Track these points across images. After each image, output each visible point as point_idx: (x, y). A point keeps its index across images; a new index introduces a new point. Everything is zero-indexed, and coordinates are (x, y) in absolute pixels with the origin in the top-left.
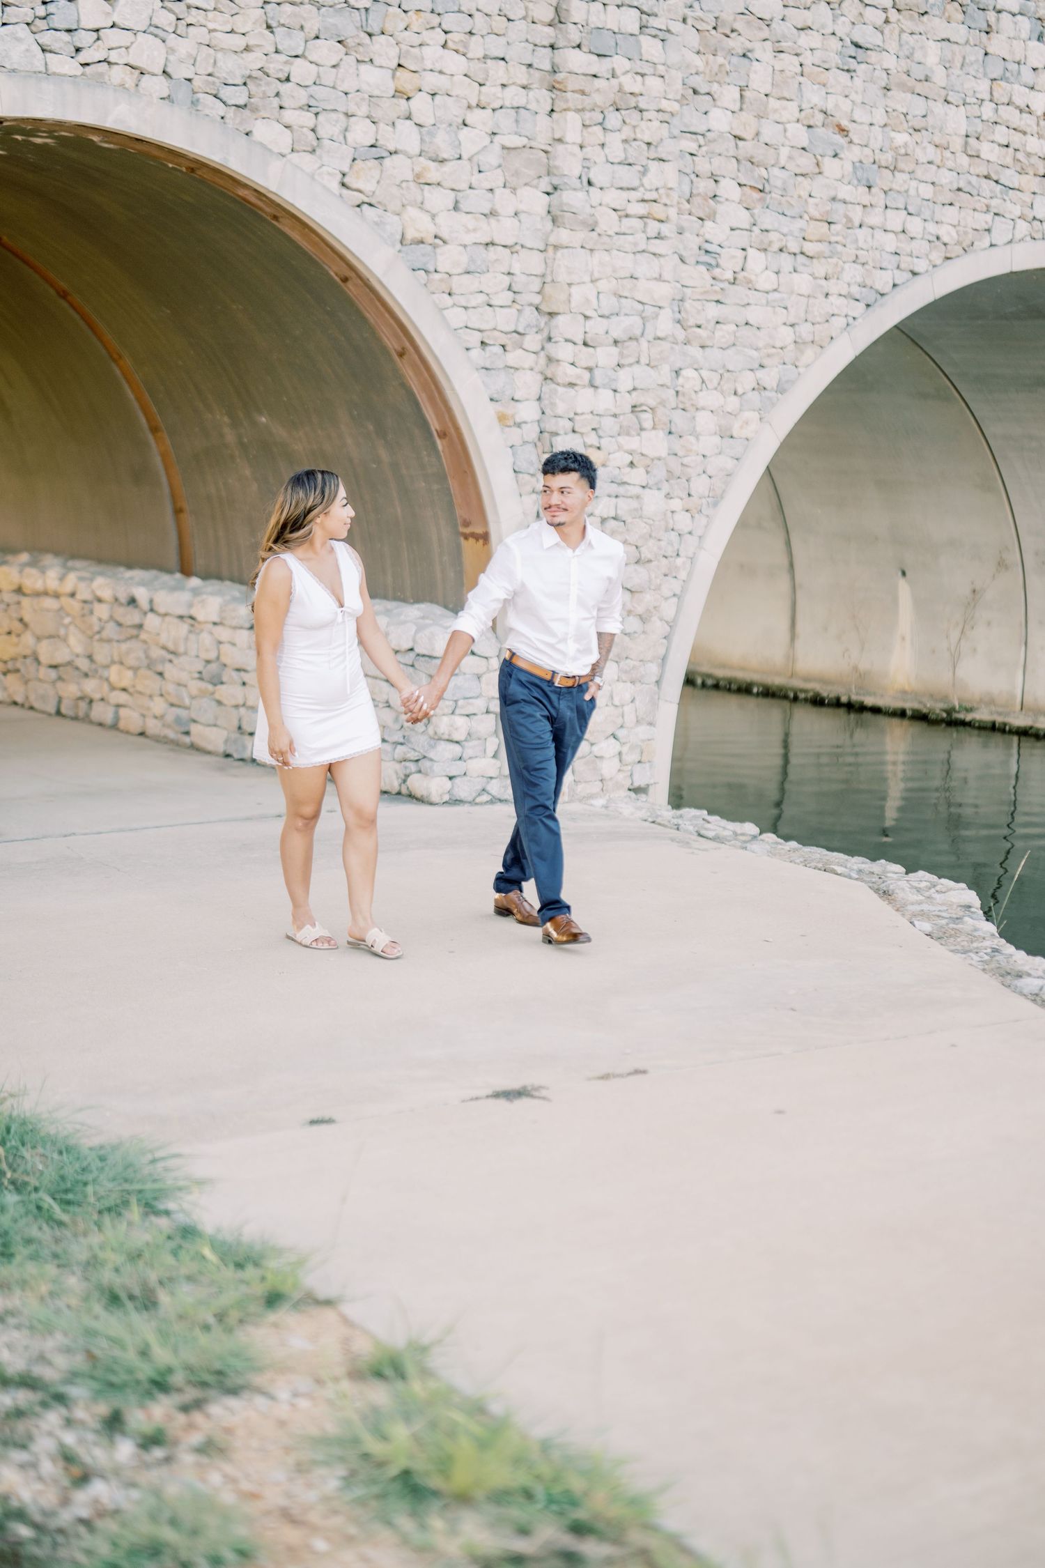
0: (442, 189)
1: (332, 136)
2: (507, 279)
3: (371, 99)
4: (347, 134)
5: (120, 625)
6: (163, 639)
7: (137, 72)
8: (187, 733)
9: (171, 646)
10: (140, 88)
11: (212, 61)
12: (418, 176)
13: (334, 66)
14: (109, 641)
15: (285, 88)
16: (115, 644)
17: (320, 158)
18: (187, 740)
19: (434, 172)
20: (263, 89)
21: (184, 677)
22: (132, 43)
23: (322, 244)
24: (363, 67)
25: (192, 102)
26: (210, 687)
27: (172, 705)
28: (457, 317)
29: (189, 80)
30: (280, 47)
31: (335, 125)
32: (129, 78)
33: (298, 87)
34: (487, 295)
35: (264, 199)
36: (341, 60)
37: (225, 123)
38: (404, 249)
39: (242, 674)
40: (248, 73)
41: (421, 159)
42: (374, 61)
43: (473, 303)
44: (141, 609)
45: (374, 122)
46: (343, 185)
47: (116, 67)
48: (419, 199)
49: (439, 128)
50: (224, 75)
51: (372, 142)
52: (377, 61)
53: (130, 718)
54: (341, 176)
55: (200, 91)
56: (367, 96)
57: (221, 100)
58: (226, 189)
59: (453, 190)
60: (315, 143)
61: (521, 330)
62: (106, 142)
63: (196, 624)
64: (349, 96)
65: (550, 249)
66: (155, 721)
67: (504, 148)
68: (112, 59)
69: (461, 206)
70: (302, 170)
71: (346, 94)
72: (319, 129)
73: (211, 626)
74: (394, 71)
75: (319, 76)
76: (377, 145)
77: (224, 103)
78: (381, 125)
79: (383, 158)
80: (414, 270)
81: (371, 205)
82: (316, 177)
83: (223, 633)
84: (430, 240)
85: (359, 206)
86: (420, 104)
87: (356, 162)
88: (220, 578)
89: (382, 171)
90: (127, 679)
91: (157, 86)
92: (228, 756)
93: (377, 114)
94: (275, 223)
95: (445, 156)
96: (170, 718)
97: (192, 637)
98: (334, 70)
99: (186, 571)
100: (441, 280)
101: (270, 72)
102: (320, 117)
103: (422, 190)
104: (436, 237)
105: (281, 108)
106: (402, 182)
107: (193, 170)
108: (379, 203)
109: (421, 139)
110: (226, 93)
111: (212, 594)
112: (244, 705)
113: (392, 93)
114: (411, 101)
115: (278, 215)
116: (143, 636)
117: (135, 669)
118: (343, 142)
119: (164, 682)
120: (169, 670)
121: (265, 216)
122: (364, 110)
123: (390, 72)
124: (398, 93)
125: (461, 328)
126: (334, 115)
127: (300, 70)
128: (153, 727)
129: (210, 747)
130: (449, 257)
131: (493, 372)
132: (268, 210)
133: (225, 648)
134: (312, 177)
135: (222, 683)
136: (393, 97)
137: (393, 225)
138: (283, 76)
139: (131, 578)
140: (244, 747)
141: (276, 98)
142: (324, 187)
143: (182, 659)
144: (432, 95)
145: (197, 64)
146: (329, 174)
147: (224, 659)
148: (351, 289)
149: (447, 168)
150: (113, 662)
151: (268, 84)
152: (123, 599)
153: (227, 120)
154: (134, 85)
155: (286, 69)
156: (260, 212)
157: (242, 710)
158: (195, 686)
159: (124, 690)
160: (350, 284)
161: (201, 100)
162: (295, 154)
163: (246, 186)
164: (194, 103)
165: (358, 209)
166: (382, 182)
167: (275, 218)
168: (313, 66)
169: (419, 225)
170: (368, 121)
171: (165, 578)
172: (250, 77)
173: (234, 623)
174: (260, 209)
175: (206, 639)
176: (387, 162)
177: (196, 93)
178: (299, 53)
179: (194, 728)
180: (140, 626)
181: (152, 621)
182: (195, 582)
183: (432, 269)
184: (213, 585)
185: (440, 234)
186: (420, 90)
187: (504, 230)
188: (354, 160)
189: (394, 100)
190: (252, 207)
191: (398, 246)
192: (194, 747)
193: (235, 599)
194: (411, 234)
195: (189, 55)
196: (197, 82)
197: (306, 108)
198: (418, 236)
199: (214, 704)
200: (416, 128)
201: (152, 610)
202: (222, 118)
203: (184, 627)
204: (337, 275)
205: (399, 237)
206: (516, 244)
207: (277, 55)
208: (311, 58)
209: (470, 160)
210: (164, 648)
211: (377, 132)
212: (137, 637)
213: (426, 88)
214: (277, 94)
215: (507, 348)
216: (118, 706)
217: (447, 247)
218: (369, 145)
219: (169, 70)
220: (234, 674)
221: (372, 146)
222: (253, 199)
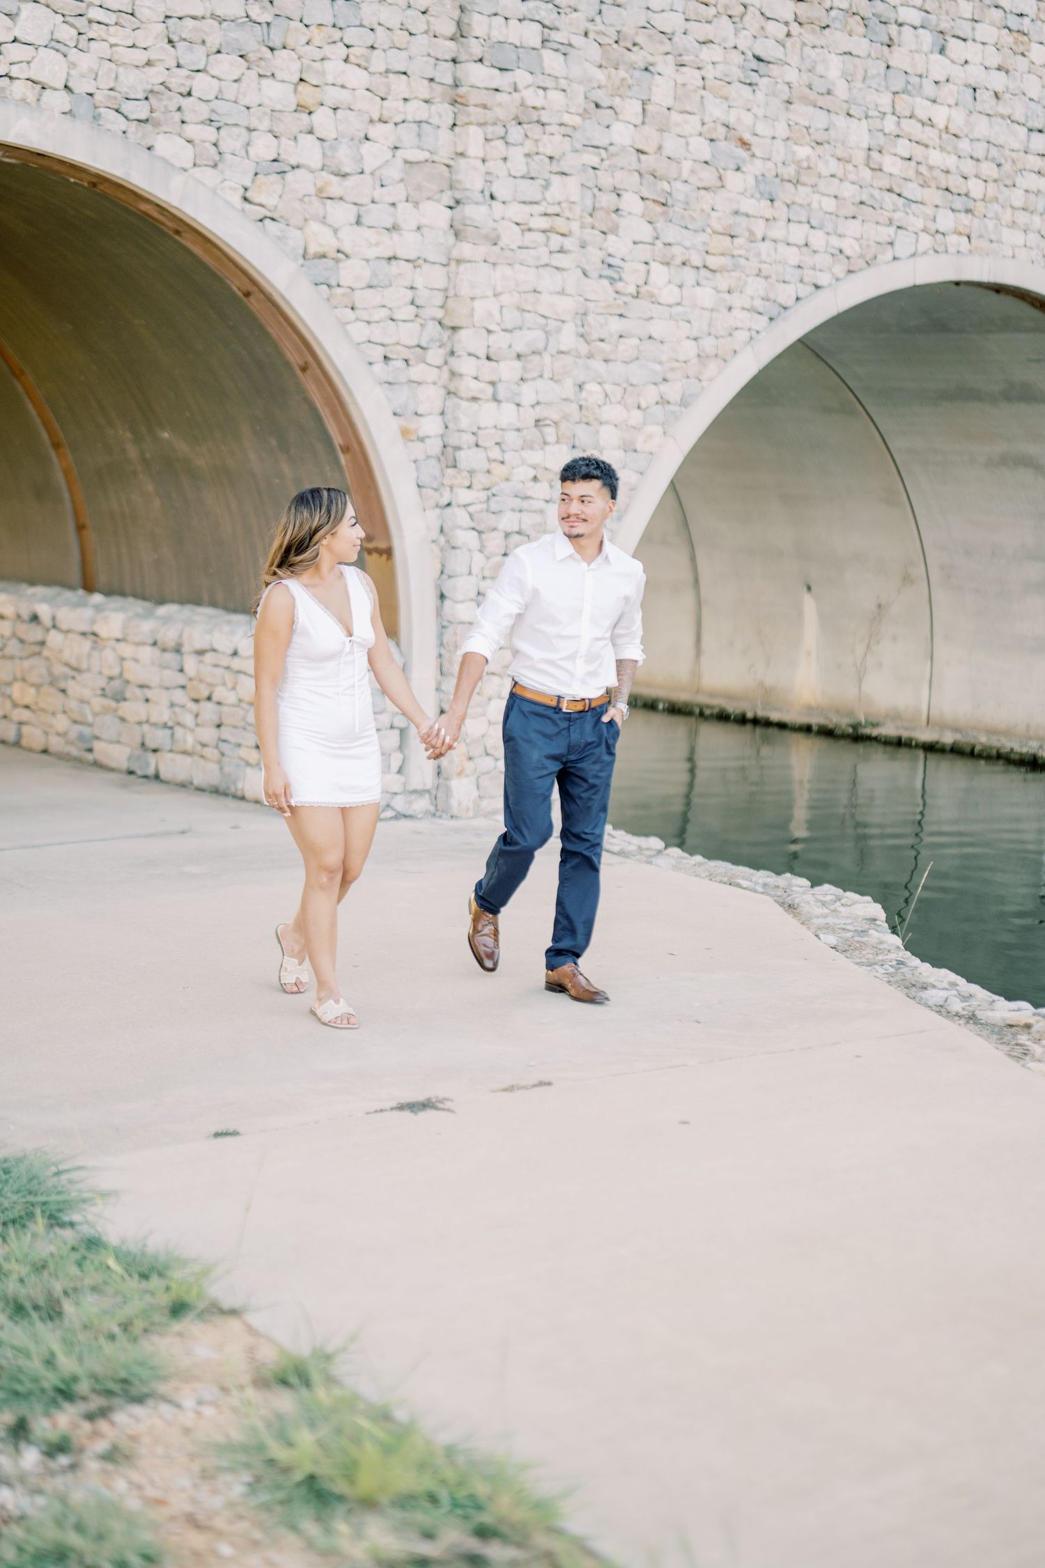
0: (343, 203)
1: (234, 150)
2: (409, 294)
3: (274, 113)
4: (250, 149)
5: (22, 641)
6: (67, 655)
7: (38, 87)
8: (90, 750)
9: (74, 663)
10: (41, 103)
11: (114, 76)
12: (320, 190)
13: (236, 81)
14: (12, 658)
15: (186, 102)
16: (17, 661)
17: (222, 172)
18: (90, 757)
19: (336, 187)
20: (165, 103)
21: (87, 693)
22: (33, 58)
23: (225, 259)
24: (265, 82)
25: (94, 117)
26: (113, 704)
27: (75, 722)
28: (359, 332)
29: (91, 95)
30: (182, 62)
31: (237, 140)
32: (30, 93)
33: (200, 102)
34: (390, 309)
35: (167, 214)
36: (243, 74)
37: (127, 138)
38: (307, 263)
39: (146, 691)
40: (149, 87)
41: (324, 173)
42: (276, 75)
43: (376, 318)
44: (44, 626)
45: (276, 137)
46: (245, 199)
47: (17, 81)
48: (321, 213)
49: (341, 142)
50: (125, 89)
51: (274, 156)
52: (279, 75)
53: (33, 736)
54: (243, 190)
55: (102, 105)
56: (269, 111)
57: (123, 115)
58: (126, 202)
59: (355, 204)
60: (217, 157)
61: (424, 344)
62: (8, 157)
63: (99, 641)
64: (251, 110)
65: (453, 264)
66: (57, 738)
67: (406, 162)
68: (13, 74)
69: (363, 220)
70: (203, 184)
71: (248, 108)
72: (221, 143)
73: (113, 643)
74: (296, 85)
75: (220, 91)
76: (280, 159)
77: (126, 117)
78: (284, 140)
79: (284, 172)
80: (316, 284)
81: (273, 219)
82: (219, 191)
83: (126, 650)
84: (333, 254)
85: (261, 220)
86: (322, 118)
87: (258, 176)
88: (123, 594)
89: (284, 186)
90: (29, 695)
91: (59, 100)
92: (131, 773)
93: (278, 129)
94: (177, 237)
95: (347, 170)
96: (73, 735)
97: (95, 654)
98: (236, 85)
99: (89, 587)
100: (344, 295)
101: (172, 86)
102: (222, 131)
103: (325, 204)
104: (338, 251)
105: (183, 122)
106: (305, 196)
107: (94, 185)
108: (282, 217)
109: (324, 154)
110: (127, 107)
111: (115, 610)
112: (147, 721)
113: (294, 107)
114: (313, 116)
115: (180, 229)
116: (46, 653)
117: (38, 686)
118: (245, 156)
119: (66, 700)
120: (72, 687)
121: (166, 230)
122: (265, 125)
123: (293, 86)
124: (300, 108)
125: (364, 343)
126: (235, 130)
127: (201, 85)
128: (56, 744)
129: (113, 764)
130: (352, 272)
131: (396, 386)
132: (170, 224)
133: (129, 665)
134: (214, 191)
135: (125, 699)
136: (295, 111)
137: (295, 239)
138: (184, 90)
139: (34, 595)
140: (148, 764)
141: (178, 113)
142: (227, 202)
143: (86, 676)
144: (334, 109)
145: (99, 78)
146: (231, 188)
147: (127, 676)
148: (254, 304)
149: (350, 182)
150: (15, 679)
151: (170, 99)
152: (26, 615)
153: (129, 135)
154: (35, 99)
155: (188, 83)
156: (162, 227)
157: (146, 727)
158: (98, 703)
159: (27, 707)
160: (252, 299)
161: (103, 115)
162: (196, 169)
163: (148, 201)
164: (96, 118)
165: (260, 223)
166: (284, 196)
167: (177, 232)
168: (215, 81)
169: (322, 239)
170: (270, 135)
171: (68, 594)
172: (151, 91)
173: (137, 639)
174: (163, 224)
175: (109, 655)
176: (290, 176)
177: (98, 107)
178: (201, 67)
179: (97, 745)
180: (43, 643)
181: (54, 638)
182: (97, 598)
183: (334, 283)
184: (117, 601)
185: (343, 249)
186: (322, 105)
187: (407, 244)
188: (256, 174)
189: (297, 115)
190: (153, 221)
191: (301, 261)
192: (97, 765)
193: (137, 615)
194: (313, 249)
195: (91, 70)
196: (99, 97)
197: (208, 122)
198: (321, 250)
199: (117, 721)
200: (318, 142)
201: (54, 627)
202: (124, 132)
203: (87, 644)
204: (239, 289)
205: (301, 252)
206: (419, 258)
207: (178, 70)
208: (212, 73)
209: (372, 174)
210: (67, 664)
211: (279, 147)
212: (39, 654)
213: (328, 102)
214: (179, 109)
215: (410, 363)
216: (21, 723)
217: (349, 262)
218: (272, 159)
219: (70, 84)
220: (138, 691)
221: (275, 160)
222: (155, 214)
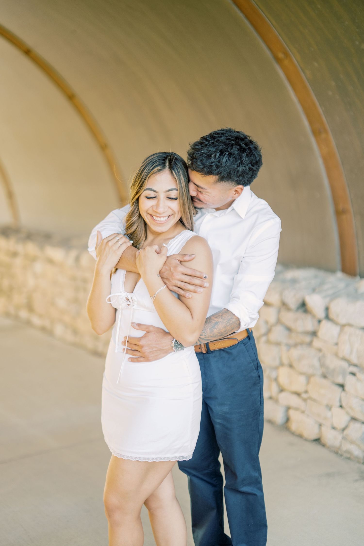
6: (345, 350)
14: (278, 344)
27: (354, 419)
44: (314, 316)
53: (303, 423)
66: (333, 432)
96: (353, 433)
99: (350, 271)
116: (317, 343)
117: (309, 377)
119: (343, 394)
120: (350, 381)
128: (332, 437)
150: (282, 364)
152: (293, 302)
159: (296, 393)
180: (314, 334)
181: (328, 330)
201: (327, 317)
210: (344, 359)
212: (310, 344)
216: (290, 408)
